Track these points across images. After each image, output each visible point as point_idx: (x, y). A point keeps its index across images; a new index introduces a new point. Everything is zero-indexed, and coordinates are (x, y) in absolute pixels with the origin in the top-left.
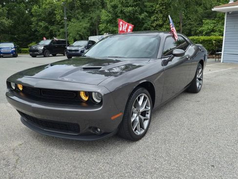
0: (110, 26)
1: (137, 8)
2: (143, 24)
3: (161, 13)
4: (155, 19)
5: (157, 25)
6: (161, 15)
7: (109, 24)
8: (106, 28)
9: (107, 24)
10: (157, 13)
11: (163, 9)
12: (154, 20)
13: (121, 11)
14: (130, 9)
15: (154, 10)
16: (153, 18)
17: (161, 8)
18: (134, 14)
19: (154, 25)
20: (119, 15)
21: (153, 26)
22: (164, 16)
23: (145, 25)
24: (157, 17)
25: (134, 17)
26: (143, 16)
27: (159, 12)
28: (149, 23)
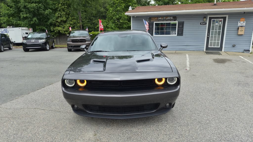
0: (13, 19)
1: (40, 5)
2: (49, 19)
3: (64, 11)
4: (59, 15)
5: (62, 21)
6: (64, 13)
7: (11, 18)
8: (8, 21)
9: (9, 18)
10: (60, 11)
11: (65, 7)
12: (58, 17)
13: (25, 6)
14: (34, 5)
15: (57, 8)
16: (57, 14)
17: (63, 7)
18: (38, 10)
19: (59, 20)
20: (23, 10)
21: (58, 22)
22: (66, 14)
23: (50, 21)
24: (60, 14)
25: (38, 12)
26: (47, 12)
27: (61, 10)
28: (54, 19)
